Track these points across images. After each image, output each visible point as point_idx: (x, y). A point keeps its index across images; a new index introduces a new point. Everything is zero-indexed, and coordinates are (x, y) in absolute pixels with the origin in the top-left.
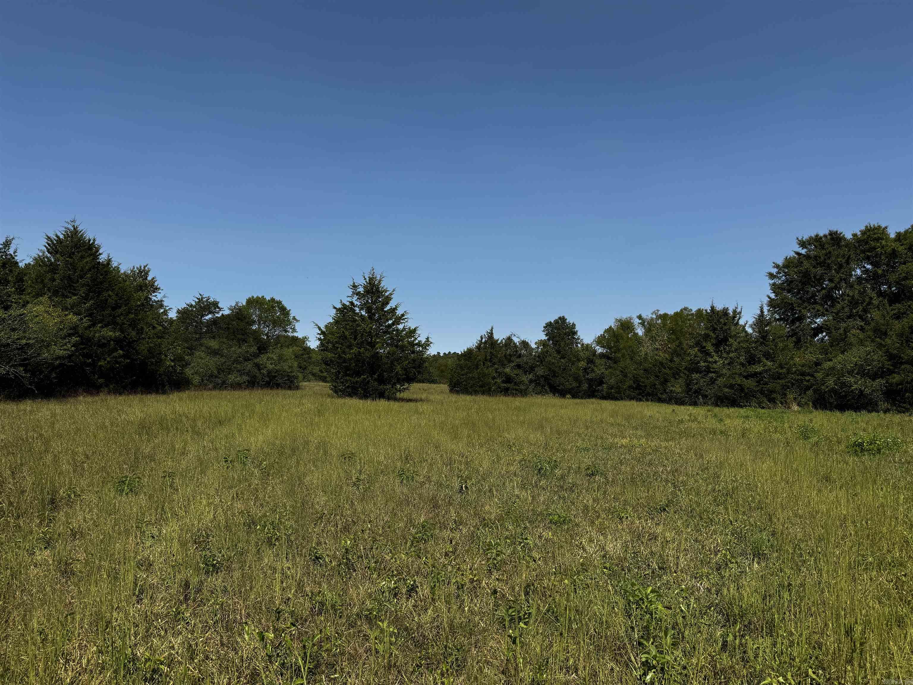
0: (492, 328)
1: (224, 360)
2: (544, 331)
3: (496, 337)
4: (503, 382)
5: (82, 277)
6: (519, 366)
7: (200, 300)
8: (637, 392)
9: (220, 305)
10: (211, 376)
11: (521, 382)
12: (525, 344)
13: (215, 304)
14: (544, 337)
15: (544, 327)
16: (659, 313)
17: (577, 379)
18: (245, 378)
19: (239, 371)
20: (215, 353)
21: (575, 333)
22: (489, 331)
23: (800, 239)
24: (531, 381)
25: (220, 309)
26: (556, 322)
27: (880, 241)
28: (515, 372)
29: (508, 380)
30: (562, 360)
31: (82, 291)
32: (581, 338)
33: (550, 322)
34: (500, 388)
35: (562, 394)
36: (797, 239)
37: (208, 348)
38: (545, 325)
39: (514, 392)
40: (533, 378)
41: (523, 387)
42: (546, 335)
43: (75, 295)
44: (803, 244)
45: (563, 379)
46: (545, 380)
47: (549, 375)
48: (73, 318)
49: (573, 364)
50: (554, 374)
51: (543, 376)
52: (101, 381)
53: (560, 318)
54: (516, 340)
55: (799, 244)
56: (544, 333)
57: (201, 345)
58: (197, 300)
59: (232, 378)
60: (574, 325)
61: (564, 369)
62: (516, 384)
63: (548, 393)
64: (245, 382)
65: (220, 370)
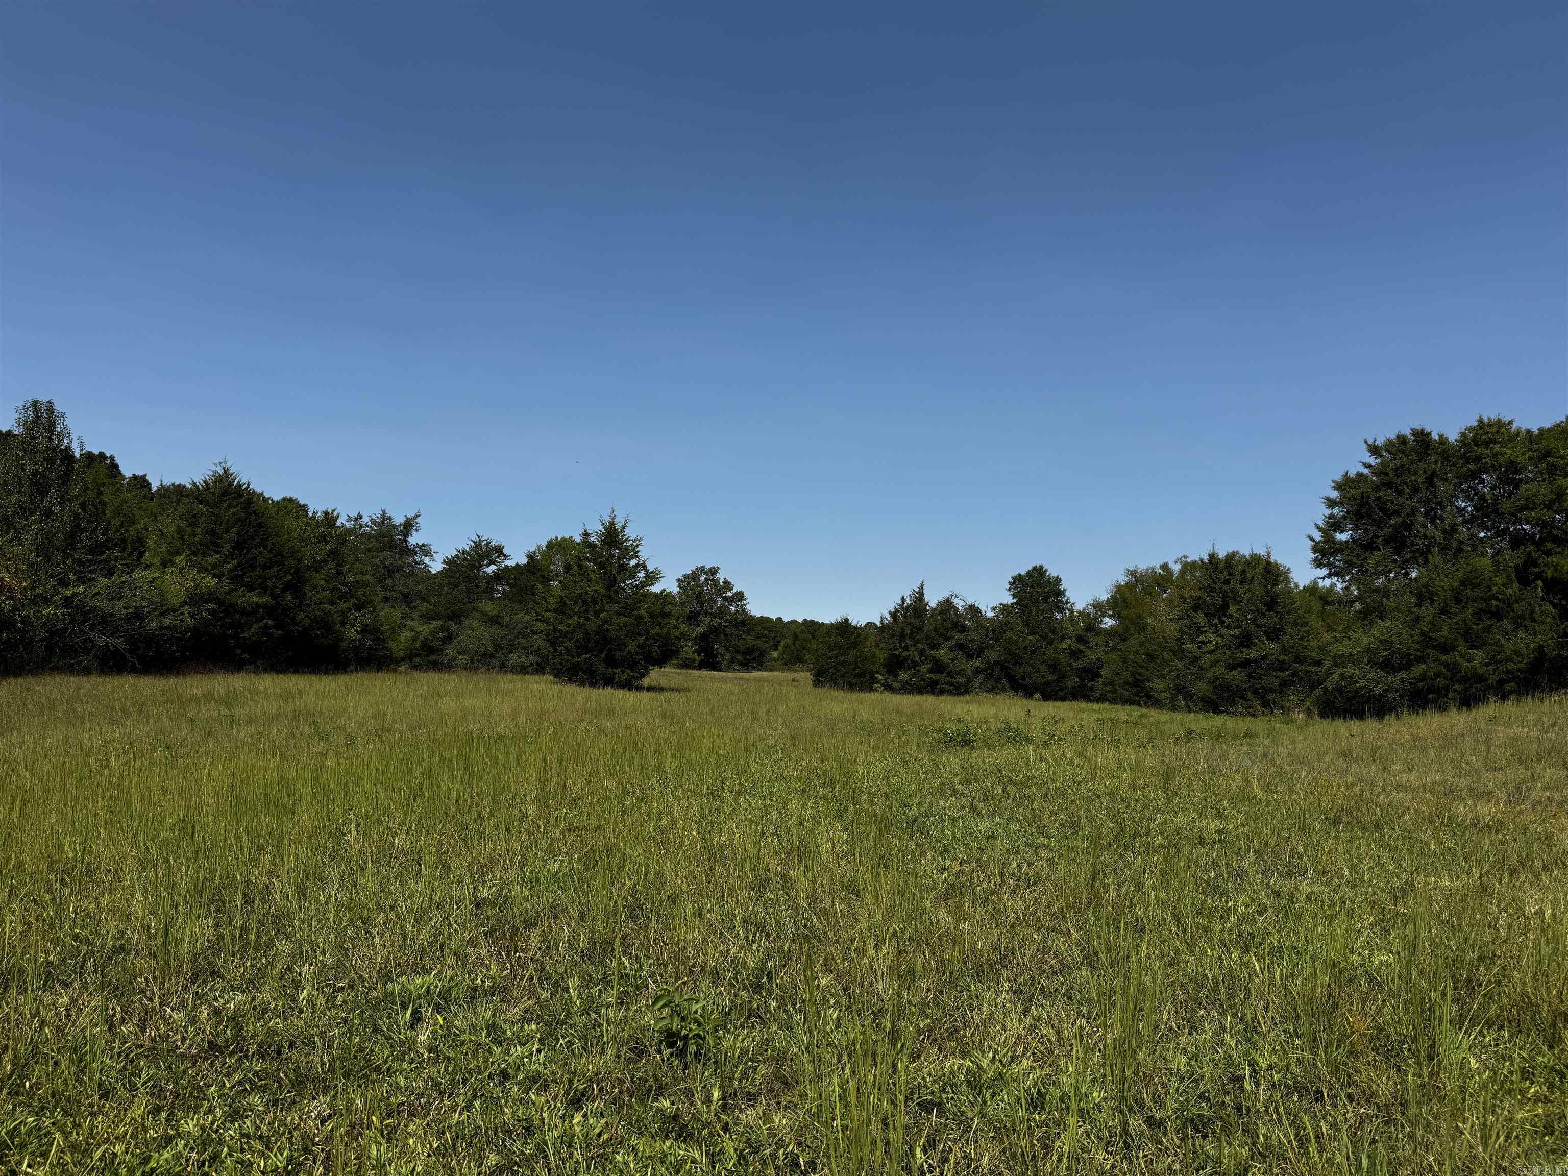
0: (922, 585)
1: (503, 633)
2: (1010, 590)
3: (927, 598)
4: (931, 671)
5: (227, 531)
6: (960, 646)
7: (478, 545)
8: (1134, 690)
9: (505, 551)
10: (485, 655)
11: (961, 672)
12: (973, 610)
13: (499, 550)
14: (1009, 600)
15: (1010, 583)
16: (1189, 560)
17: (1054, 666)
18: (533, 659)
19: (524, 648)
20: (494, 621)
21: (1060, 593)
22: (917, 590)
23: (1370, 442)
24: (977, 671)
25: (506, 557)
26: (1029, 574)
27: (1492, 445)
28: (952, 655)
29: (938, 667)
30: (1031, 637)
31: (227, 547)
32: (1072, 601)
33: (1020, 575)
34: (924, 680)
35: (1029, 692)
36: (1366, 442)
37: (484, 614)
38: (1012, 580)
39: (947, 687)
40: (983, 666)
41: (962, 680)
42: (1014, 596)
43: (217, 553)
44: (1374, 450)
45: (1030, 668)
46: (1002, 671)
47: (1009, 662)
48: (210, 581)
49: (1050, 643)
50: (1018, 661)
51: (996, 663)
52: (246, 656)
53: (1035, 568)
54: (959, 604)
55: (1369, 451)
56: (1009, 593)
57: (475, 609)
58: (473, 544)
59: (514, 658)
60: (1058, 580)
61: (1033, 652)
62: (950, 674)
63: (1004, 690)
64: (532, 664)
65: (498, 647)
